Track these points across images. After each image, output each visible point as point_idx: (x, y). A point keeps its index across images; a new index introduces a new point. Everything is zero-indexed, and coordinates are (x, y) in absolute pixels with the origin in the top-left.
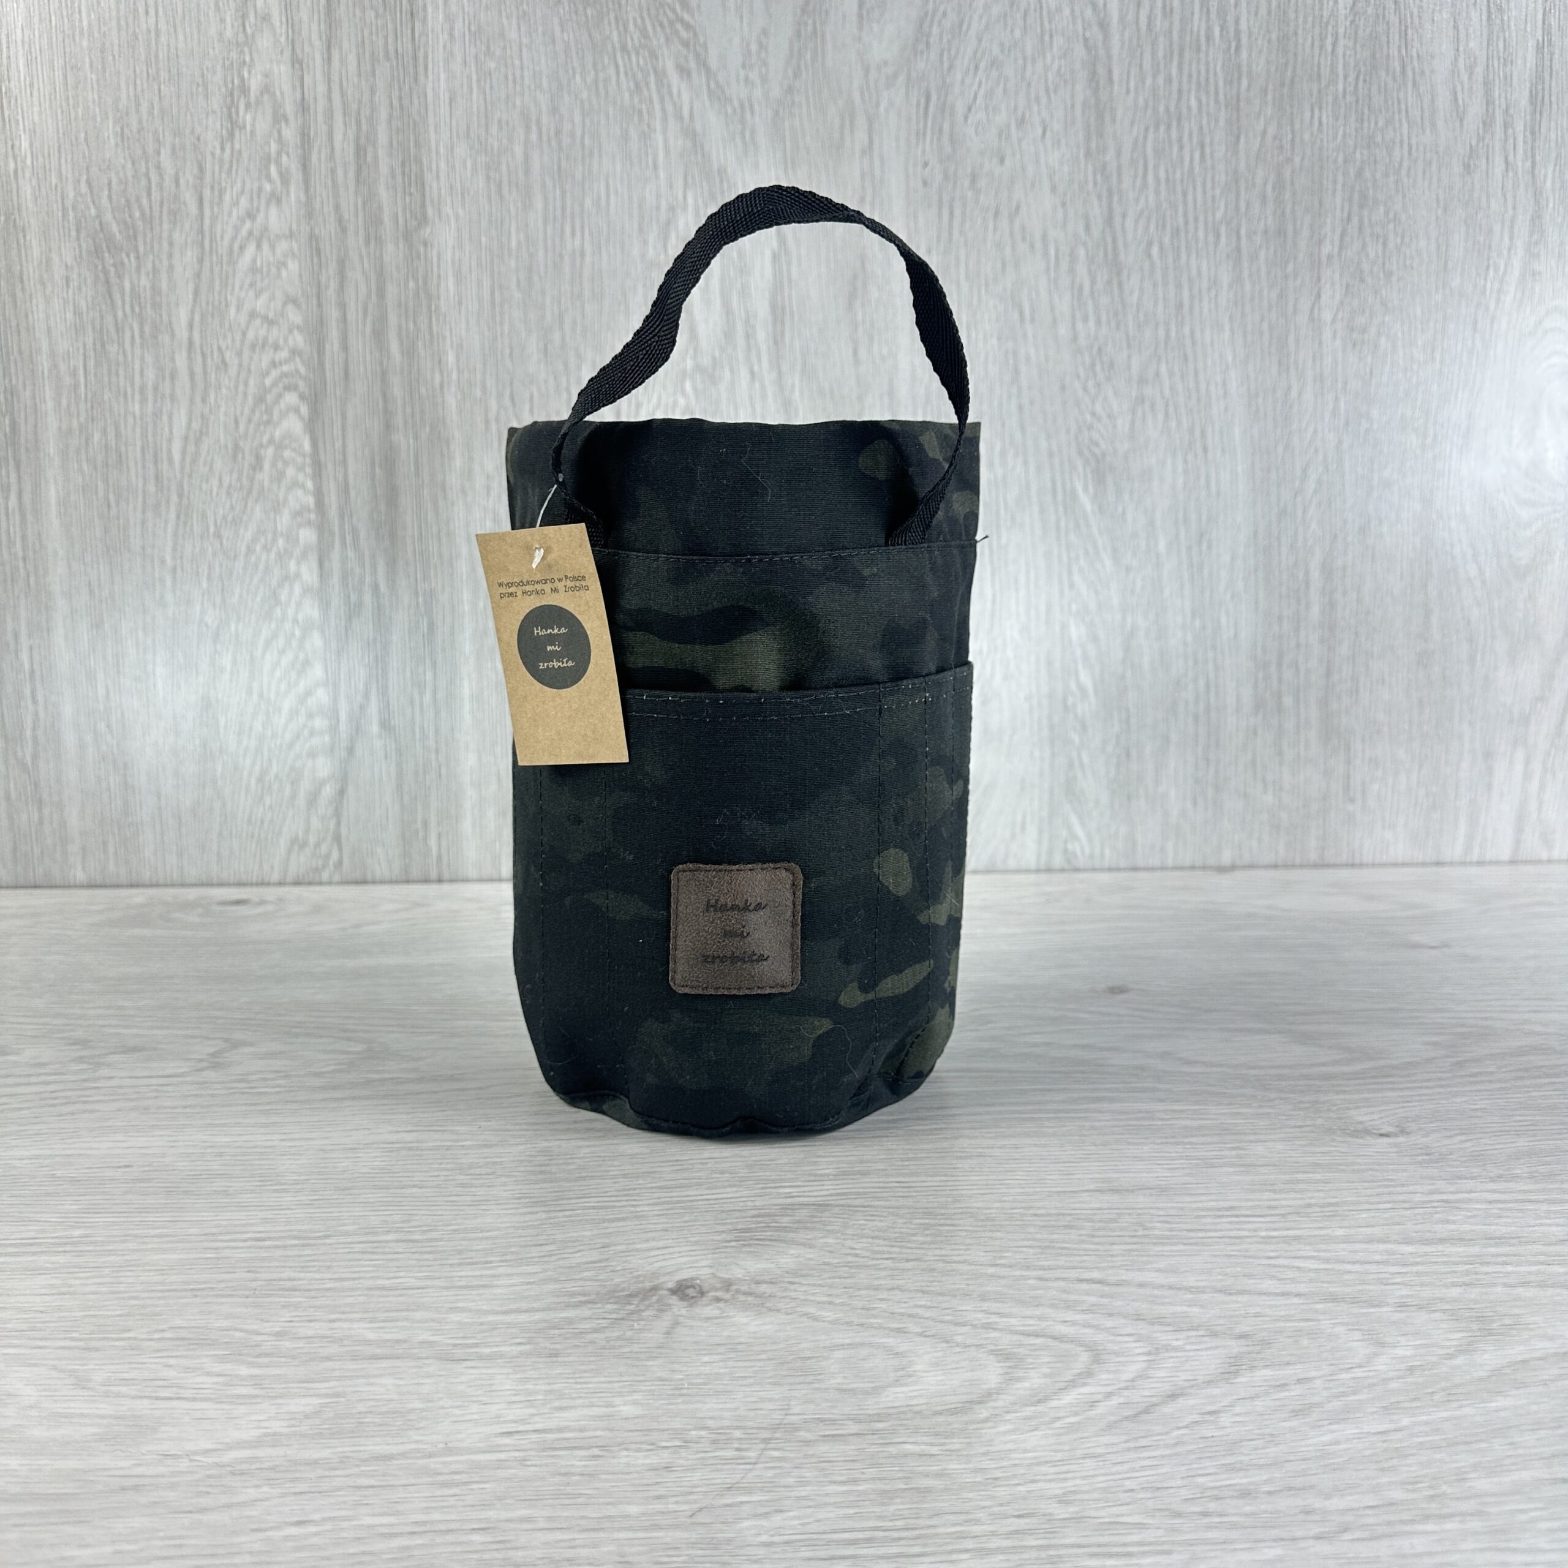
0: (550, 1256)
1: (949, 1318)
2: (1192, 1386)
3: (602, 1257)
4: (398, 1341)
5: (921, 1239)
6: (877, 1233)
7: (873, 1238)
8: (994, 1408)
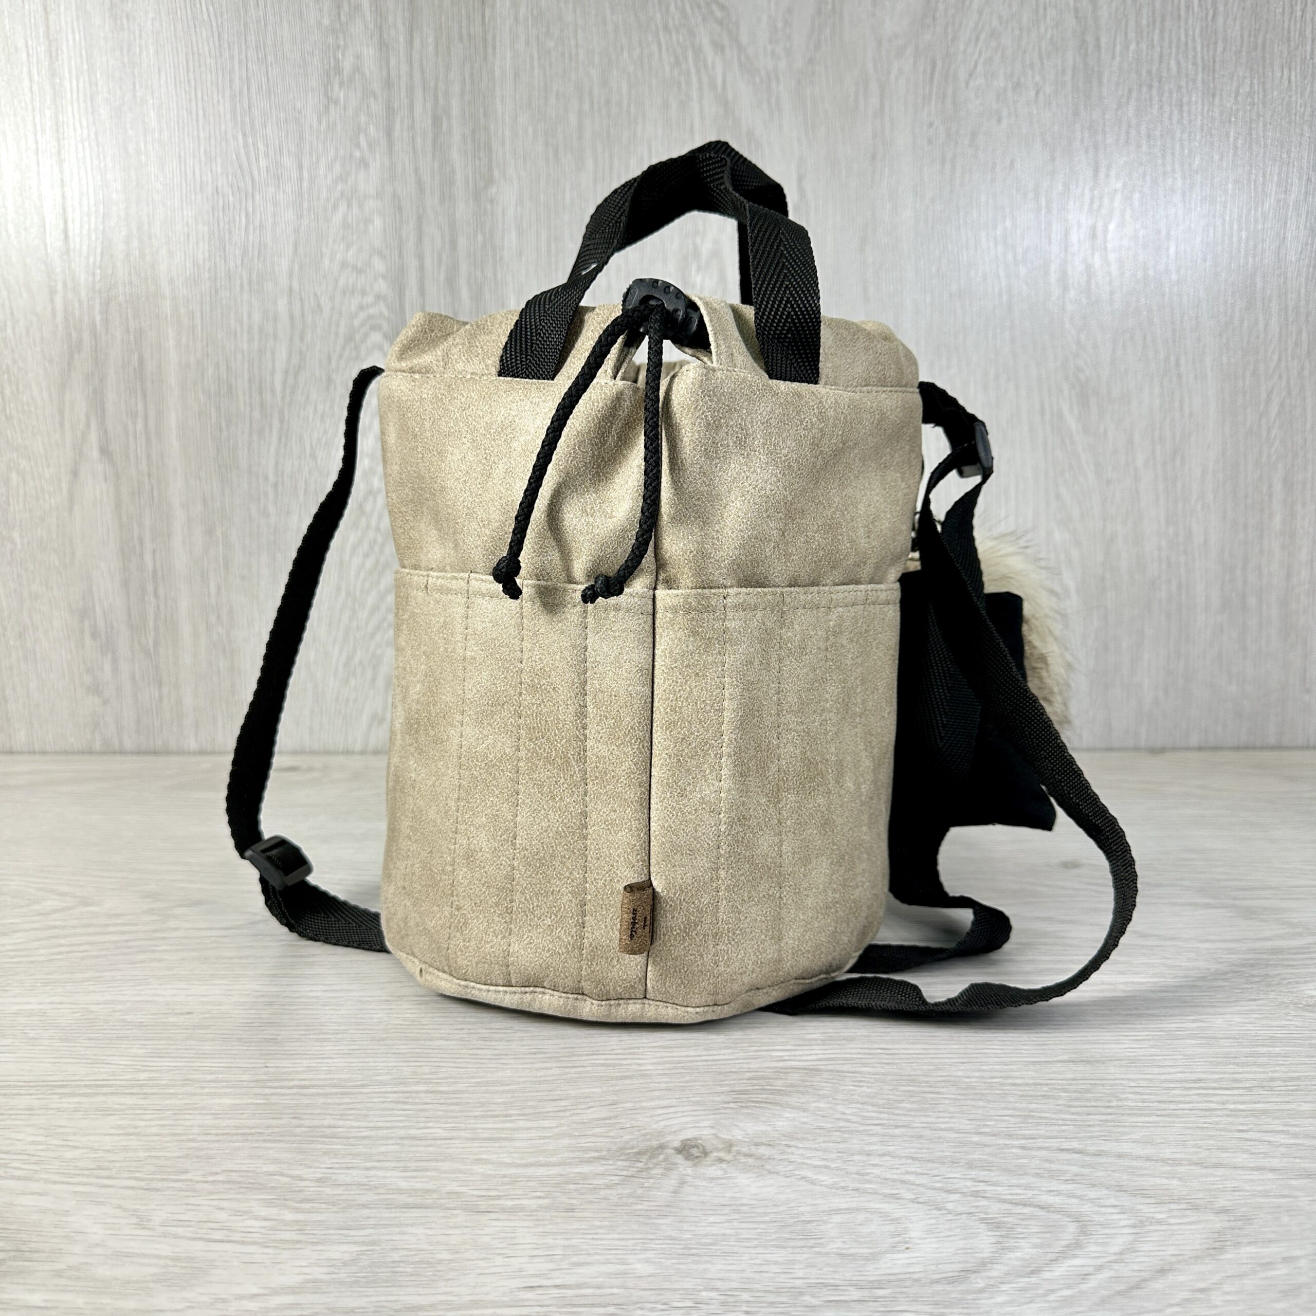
0: (565, 1111)
1: (939, 1185)
2: (1179, 1262)
3: (611, 1114)
4: (428, 1191)
5: (908, 1106)
6: (865, 1099)
7: (862, 1104)
8: (989, 1278)
